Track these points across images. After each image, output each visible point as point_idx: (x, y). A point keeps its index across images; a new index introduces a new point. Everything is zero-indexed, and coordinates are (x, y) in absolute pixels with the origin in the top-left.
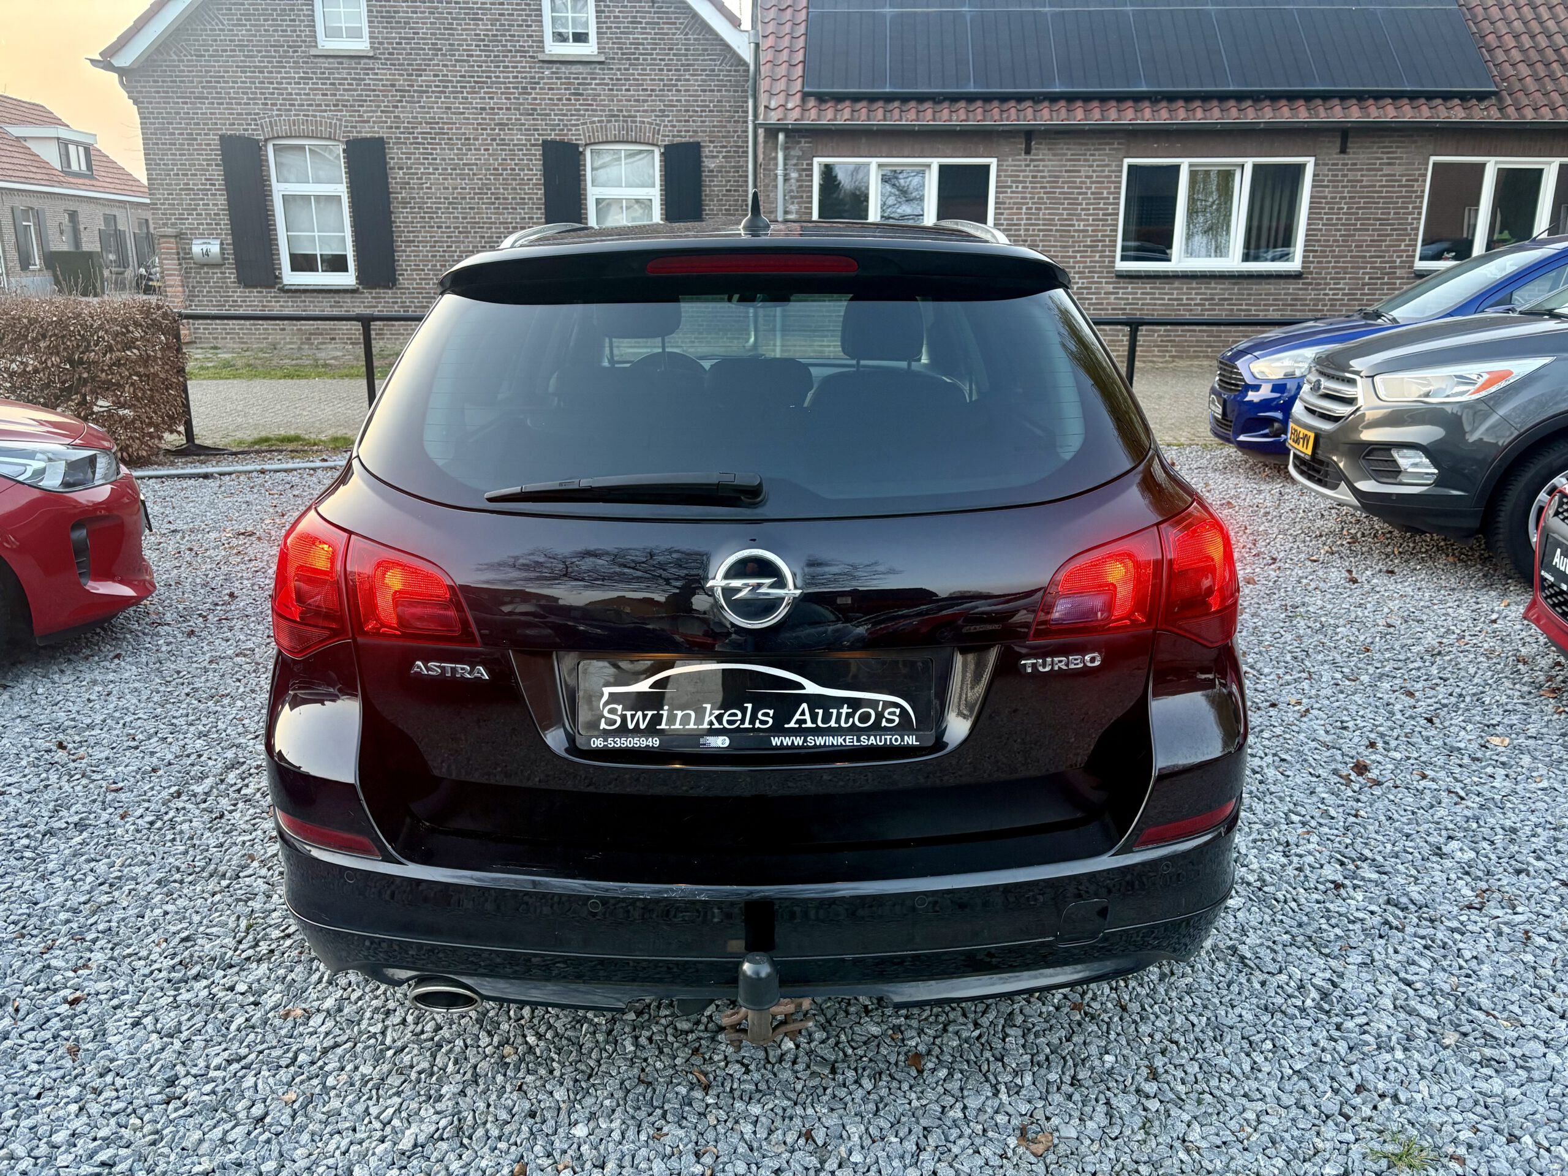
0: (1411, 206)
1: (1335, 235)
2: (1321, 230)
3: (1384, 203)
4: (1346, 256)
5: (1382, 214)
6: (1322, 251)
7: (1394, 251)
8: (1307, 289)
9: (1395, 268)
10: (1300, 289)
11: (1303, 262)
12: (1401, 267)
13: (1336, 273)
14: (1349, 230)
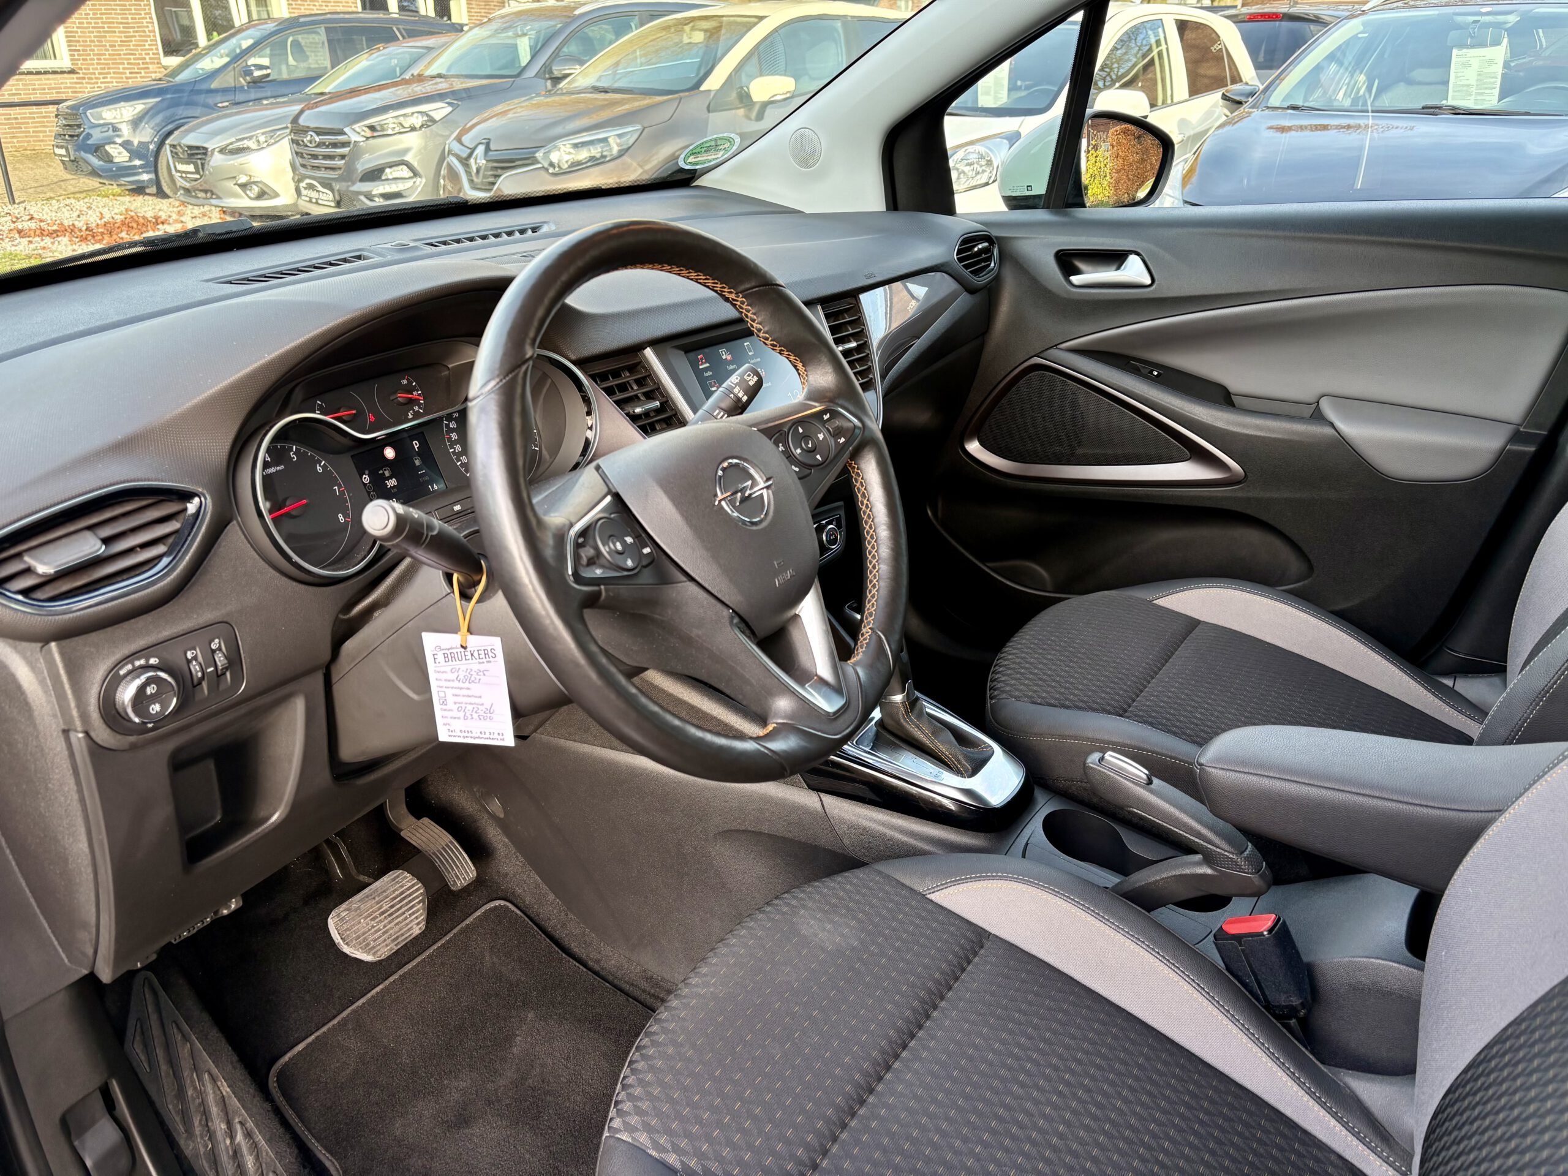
0: (143, 12)
1: (90, 37)
2: (77, 32)
3: (121, 10)
4: (105, 55)
5: (122, 18)
6: (83, 50)
7: (142, 50)
8: (82, 83)
9: (147, 63)
10: (76, 83)
11: (72, 60)
12: (151, 63)
13: (101, 69)
14: (100, 32)
